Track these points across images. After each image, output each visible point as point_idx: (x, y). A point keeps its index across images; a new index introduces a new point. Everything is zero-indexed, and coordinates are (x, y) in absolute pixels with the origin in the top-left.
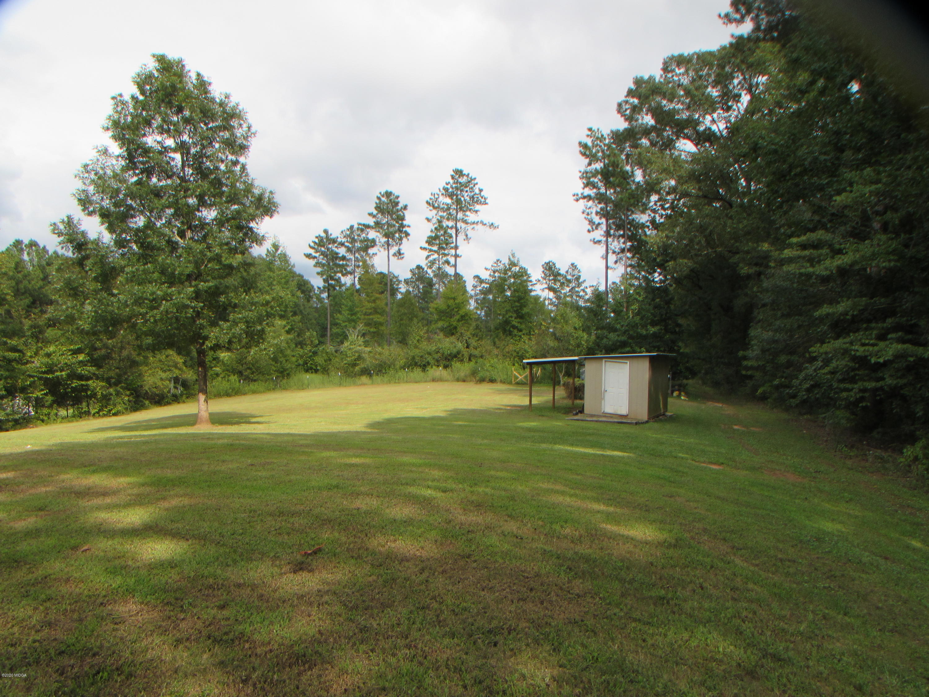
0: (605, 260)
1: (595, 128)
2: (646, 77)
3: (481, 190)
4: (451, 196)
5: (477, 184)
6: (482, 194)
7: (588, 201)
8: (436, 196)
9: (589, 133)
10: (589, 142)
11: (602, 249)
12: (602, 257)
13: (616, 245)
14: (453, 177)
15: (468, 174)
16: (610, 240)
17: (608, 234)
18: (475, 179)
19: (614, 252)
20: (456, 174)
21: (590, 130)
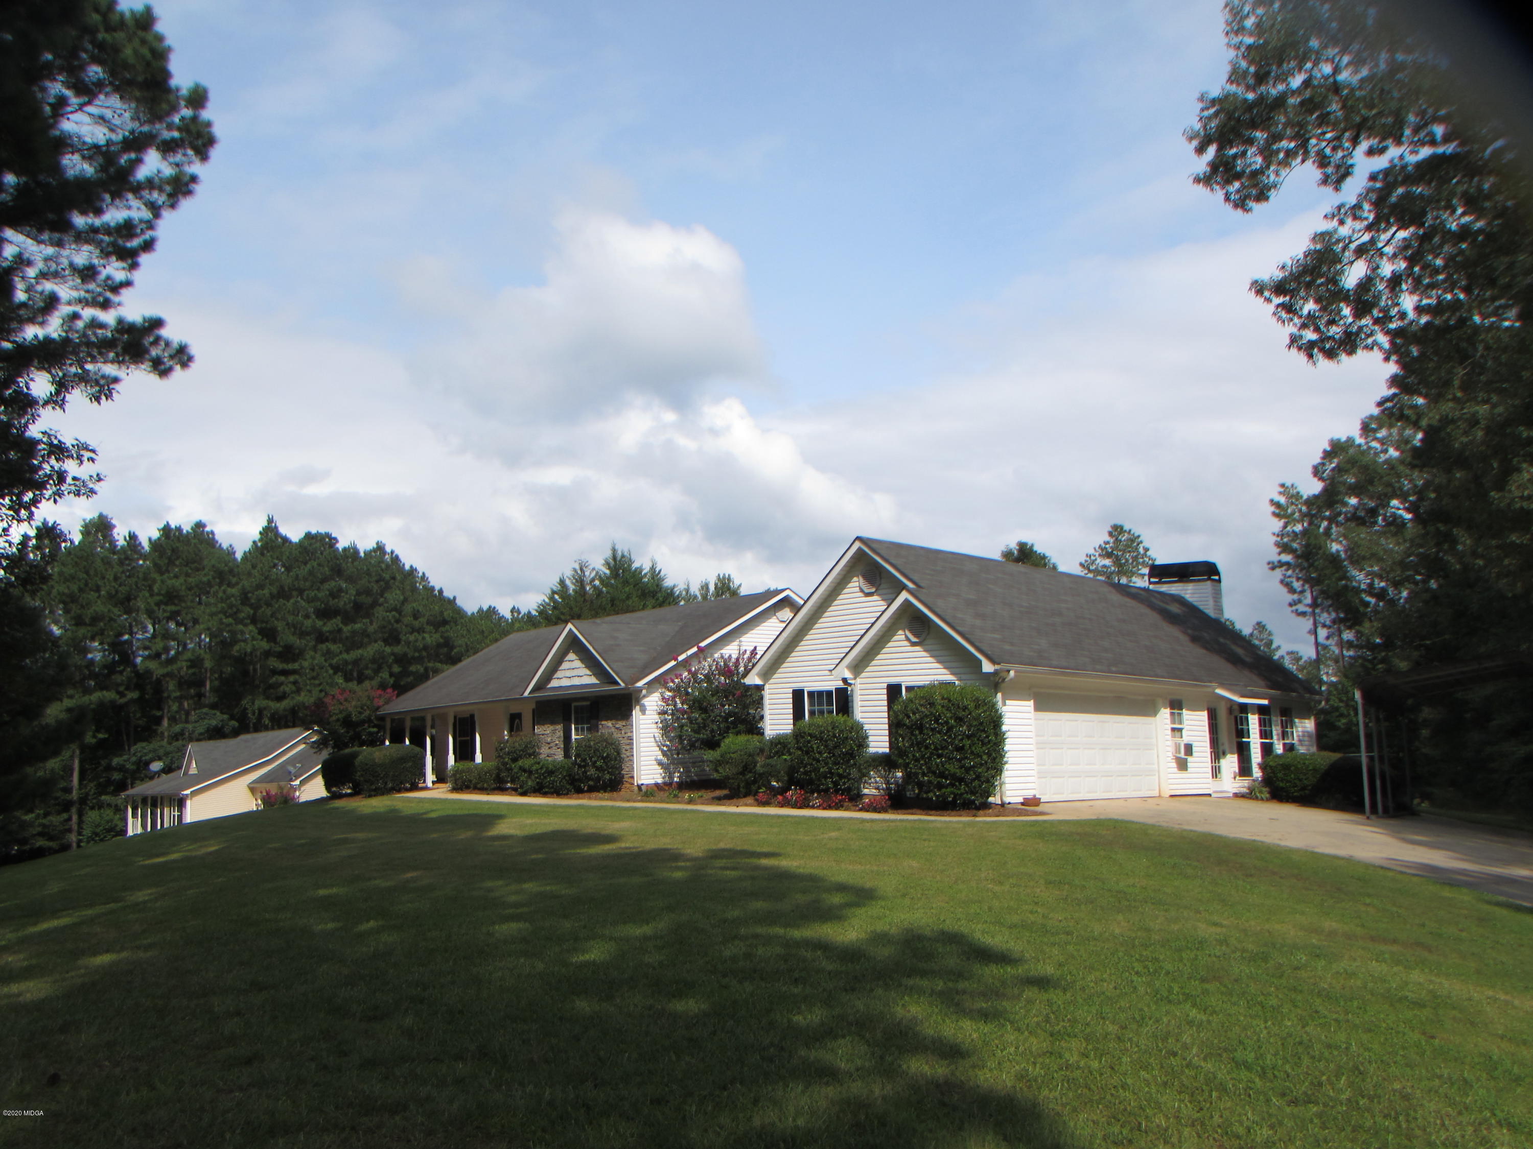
0: (1313, 637)
1: (1288, 484)
2: (1344, 439)
3: (1146, 550)
4: (1109, 555)
5: (1141, 542)
6: (1148, 553)
7: (1287, 570)
8: (1093, 558)
9: (1282, 490)
10: (1282, 500)
11: (1308, 623)
12: (1309, 632)
13: (1325, 618)
14: (1110, 534)
15: (1130, 531)
16: (1317, 611)
17: (1314, 605)
18: (1139, 536)
19: (1324, 626)
20: (1116, 530)
21: (1283, 485)
